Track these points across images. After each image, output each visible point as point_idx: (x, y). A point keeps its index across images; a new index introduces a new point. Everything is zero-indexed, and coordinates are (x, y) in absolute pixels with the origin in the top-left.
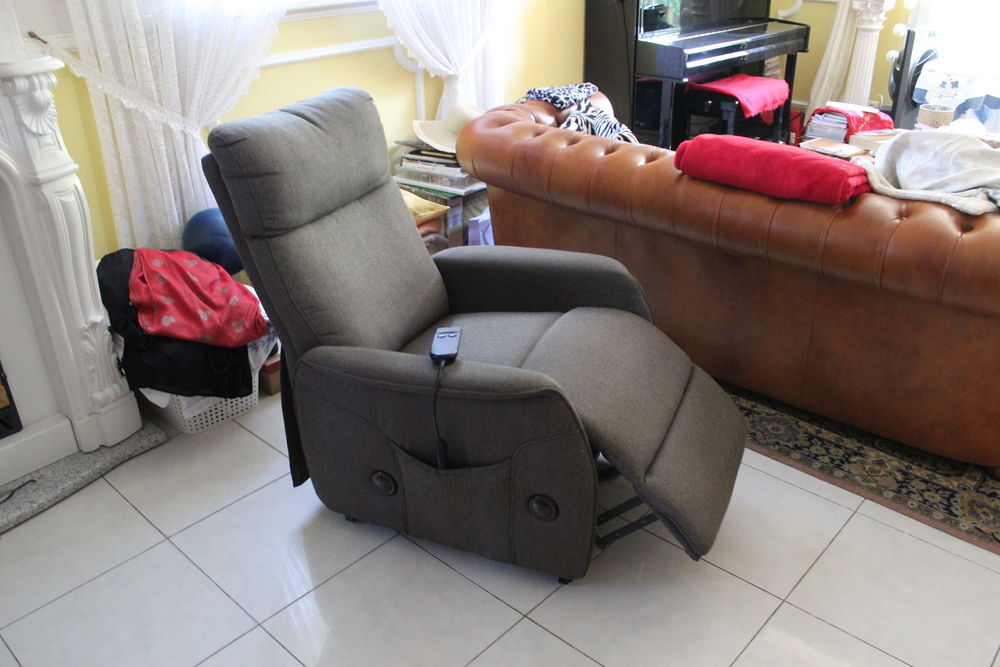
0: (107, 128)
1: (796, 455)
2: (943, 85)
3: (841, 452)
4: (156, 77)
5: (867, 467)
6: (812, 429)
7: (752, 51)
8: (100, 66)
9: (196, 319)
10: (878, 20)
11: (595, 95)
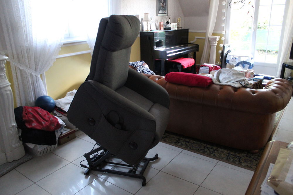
0: (15, 74)
1: (201, 151)
2: (233, 58)
3: (212, 150)
4: (29, 61)
5: (219, 153)
6: (205, 145)
7: (184, 51)
8: (14, 58)
9: (41, 124)
10: (216, 43)
11: (144, 64)
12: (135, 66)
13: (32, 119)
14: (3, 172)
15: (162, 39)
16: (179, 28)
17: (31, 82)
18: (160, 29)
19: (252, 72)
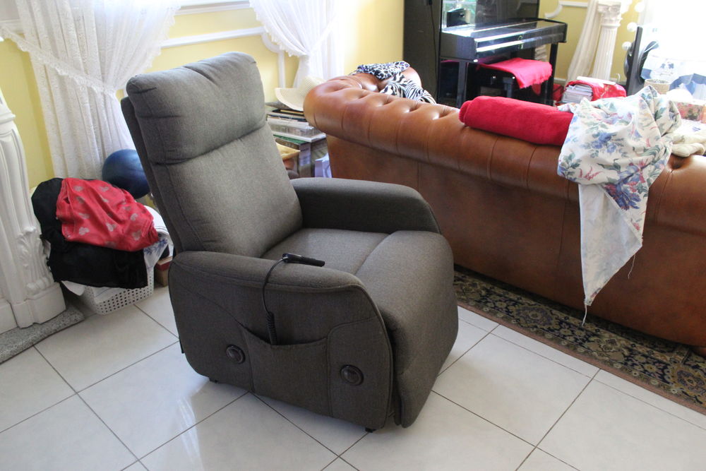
0: (46, 89)
1: (549, 335)
2: (663, 66)
3: (583, 334)
4: (82, 52)
5: (602, 345)
6: (562, 316)
8: (40, 44)
9: (105, 230)
10: (617, 20)
11: (407, 70)
12: (382, 75)
13: (80, 214)
17: (91, 110)
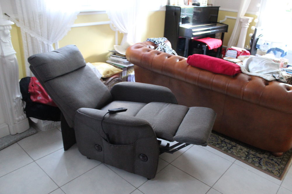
0: (26, 42)
1: (217, 146)
2: (264, 44)
3: (230, 146)
4: (41, 28)
5: (238, 150)
6: (223, 139)
8: (25, 24)
9: (47, 98)
10: (247, 25)
11: (166, 41)
12: (156, 43)
13: (38, 92)
14: (5, 145)
15: (190, 16)
16: (209, 5)
17: (43, 51)
18: (188, 4)
19: (286, 62)
